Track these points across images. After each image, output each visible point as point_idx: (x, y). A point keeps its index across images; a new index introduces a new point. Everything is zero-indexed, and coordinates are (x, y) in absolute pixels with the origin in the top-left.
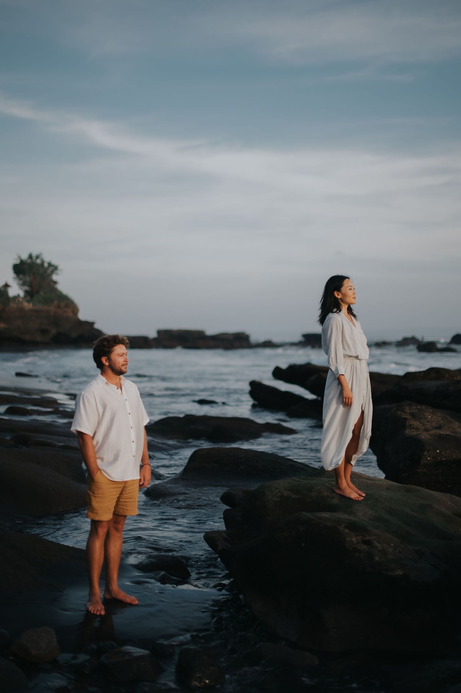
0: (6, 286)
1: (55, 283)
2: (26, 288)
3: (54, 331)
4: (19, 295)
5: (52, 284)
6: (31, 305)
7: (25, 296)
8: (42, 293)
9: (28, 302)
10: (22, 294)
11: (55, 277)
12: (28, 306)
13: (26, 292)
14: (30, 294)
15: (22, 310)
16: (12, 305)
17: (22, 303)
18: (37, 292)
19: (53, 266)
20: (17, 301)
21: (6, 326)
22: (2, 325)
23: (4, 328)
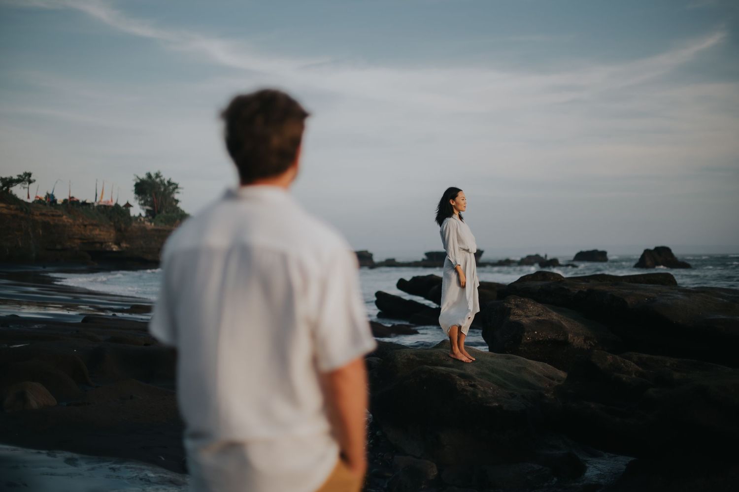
0: (128, 205)
1: (177, 201)
2: (148, 208)
4: (140, 215)
5: (174, 203)
6: (153, 224)
7: (147, 216)
8: (164, 212)
9: (150, 221)
10: (144, 214)
11: (176, 196)
12: (150, 225)
13: (148, 211)
14: (151, 214)
15: (144, 229)
16: (134, 224)
17: (144, 223)
18: (159, 212)
19: (174, 184)
20: (139, 220)
21: (128, 246)
22: (124, 245)
23: (126, 247)
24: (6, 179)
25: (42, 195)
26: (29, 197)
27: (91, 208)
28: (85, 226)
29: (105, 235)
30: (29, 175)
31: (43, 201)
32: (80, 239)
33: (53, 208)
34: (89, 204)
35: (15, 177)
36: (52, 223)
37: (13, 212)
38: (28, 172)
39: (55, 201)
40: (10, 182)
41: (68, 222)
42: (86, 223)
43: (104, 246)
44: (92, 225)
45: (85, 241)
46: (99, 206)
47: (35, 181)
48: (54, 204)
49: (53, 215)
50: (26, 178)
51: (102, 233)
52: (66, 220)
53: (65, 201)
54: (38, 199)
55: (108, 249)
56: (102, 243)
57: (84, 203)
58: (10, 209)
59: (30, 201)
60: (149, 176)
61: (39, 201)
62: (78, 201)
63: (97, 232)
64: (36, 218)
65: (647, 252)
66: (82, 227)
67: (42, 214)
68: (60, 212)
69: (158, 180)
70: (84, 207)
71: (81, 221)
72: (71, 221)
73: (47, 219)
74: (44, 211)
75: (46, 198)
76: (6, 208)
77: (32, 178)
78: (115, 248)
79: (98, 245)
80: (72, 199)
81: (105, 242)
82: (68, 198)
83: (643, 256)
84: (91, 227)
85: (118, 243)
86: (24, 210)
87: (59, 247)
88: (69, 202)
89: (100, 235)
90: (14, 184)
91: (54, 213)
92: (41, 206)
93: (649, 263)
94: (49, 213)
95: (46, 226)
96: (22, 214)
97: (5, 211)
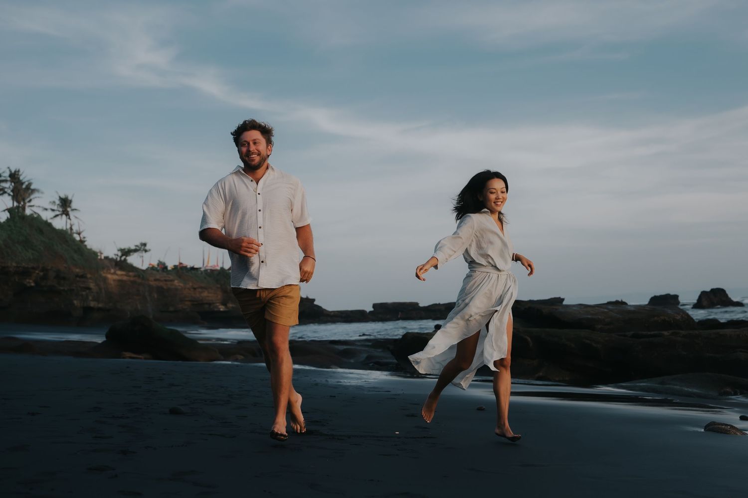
21: (234, 306)
22: (230, 305)
23: (233, 307)
24: (124, 249)
25: (155, 263)
26: (142, 265)
27: (200, 272)
28: (195, 289)
29: (212, 296)
30: (145, 245)
31: (156, 268)
32: (190, 301)
33: (165, 274)
34: (197, 269)
35: (133, 247)
36: (165, 287)
37: (132, 279)
38: (144, 242)
39: (166, 268)
40: (126, 252)
41: (179, 286)
42: (195, 286)
43: (212, 307)
44: (201, 288)
45: (195, 303)
46: (206, 270)
47: (150, 250)
48: (165, 270)
49: (166, 281)
50: (142, 248)
51: (210, 295)
52: (177, 284)
53: (175, 267)
54: (151, 266)
55: (216, 310)
56: (210, 304)
57: (193, 268)
58: (129, 276)
59: (144, 267)
61: (152, 268)
62: (186, 267)
63: (205, 294)
64: (152, 283)
65: (704, 294)
66: (192, 290)
67: (156, 280)
68: (172, 278)
70: (193, 272)
71: (191, 284)
72: (181, 285)
73: (161, 284)
74: (158, 277)
75: (158, 265)
76: (126, 275)
77: (147, 248)
78: (222, 308)
79: (207, 306)
80: (181, 265)
81: (214, 303)
82: (177, 264)
83: (700, 297)
84: (200, 290)
85: (224, 304)
86: (141, 276)
87: (171, 309)
88: (179, 267)
89: (208, 296)
90: (131, 254)
91: (167, 278)
92: (154, 272)
93: (705, 303)
94: (163, 279)
95: (160, 290)
96: (139, 281)
97: (125, 278)
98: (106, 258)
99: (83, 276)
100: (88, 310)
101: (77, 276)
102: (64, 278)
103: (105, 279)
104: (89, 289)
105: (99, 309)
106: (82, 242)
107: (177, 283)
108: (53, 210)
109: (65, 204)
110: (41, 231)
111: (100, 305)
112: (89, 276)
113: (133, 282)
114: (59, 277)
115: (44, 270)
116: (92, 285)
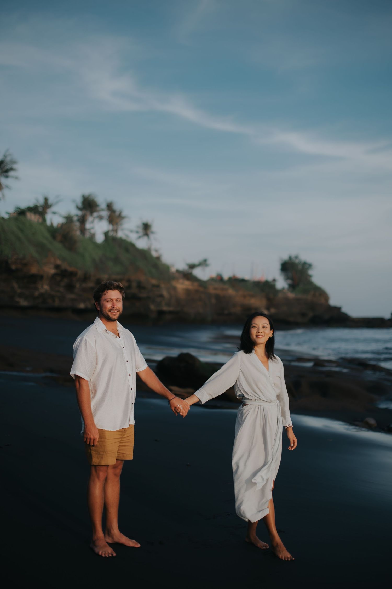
0: (274, 280)
1: (310, 276)
2: (290, 282)
3: (311, 314)
5: (308, 278)
6: (293, 294)
7: (289, 288)
8: (301, 285)
9: (292, 292)
10: (286, 287)
11: (310, 272)
12: (291, 295)
13: (290, 285)
14: (293, 287)
15: (287, 299)
16: (280, 295)
17: (286, 293)
18: (298, 285)
19: (308, 264)
20: (282, 292)
21: (275, 310)
22: (273, 310)
24: (191, 264)
25: (214, 275)
27: (249, 283)
28: (245, 296)
29: (258, 303)
30: (206, 261)
31: (215, 279)
32: (240, 306)
33: (221, 284)
34: (246, 280)
35: (197, 263)
36: (221, 295)
37: (196, 288)
38: (205, 258)
39: (222, 279)
40: (192, 267)
41: (232, 294)
42: (245, 294)
44: (249, 295)
45: (245, 308)
46: (254, 282)
47: (210, 265)
48: (222, 281)
49: (222, 289)
50: (204, 263)
53: (230, 278)
54: (211, 278)
57: (243, 281)
58: (193, 286)
59: (205, 279)
60: (290, 258)
61: (212, 280)
62: (238, 279)
63: (253, 301)
64: (211, 291)
66: (242, 297)
67: (215, 289)
68: (226, 287)
69: (297, 261)
70: (243, 283)
71: (242, 293)
72: (234, 293)
73: (218, 292)
74: (216, 286)
75: (217, 277)
76: (191, 285)
77: (208, 263)
80: (234, 277)
81: (259, 308)
82: (231, 276)
84: (249, 297)
85: (268, 308)
86: (203, 286)
87: (226, 312)
88: (232, 279)
89: (255, 303)
90: (196, 267)
92: (214, 282)
94: (220, 288)
95: (218, 297)
96: (201, 289)
97: (190, 287)
98: (178, 271)
99: (158, 286)
100: (161, 313)
101: (154, 286)
102: (144, 288)
103: (175, 288)
104: (161, 296)
105: (170, 312)
106: (158, 258)
107: (231, 292)
108: (137, 232)
109: (146, 227)
110: (127, 250)
111: (171, 309)
112: (162, 286)
113: (197, 291)
114: (140, 286)
115: (129, 281)
116: (165, 293)
